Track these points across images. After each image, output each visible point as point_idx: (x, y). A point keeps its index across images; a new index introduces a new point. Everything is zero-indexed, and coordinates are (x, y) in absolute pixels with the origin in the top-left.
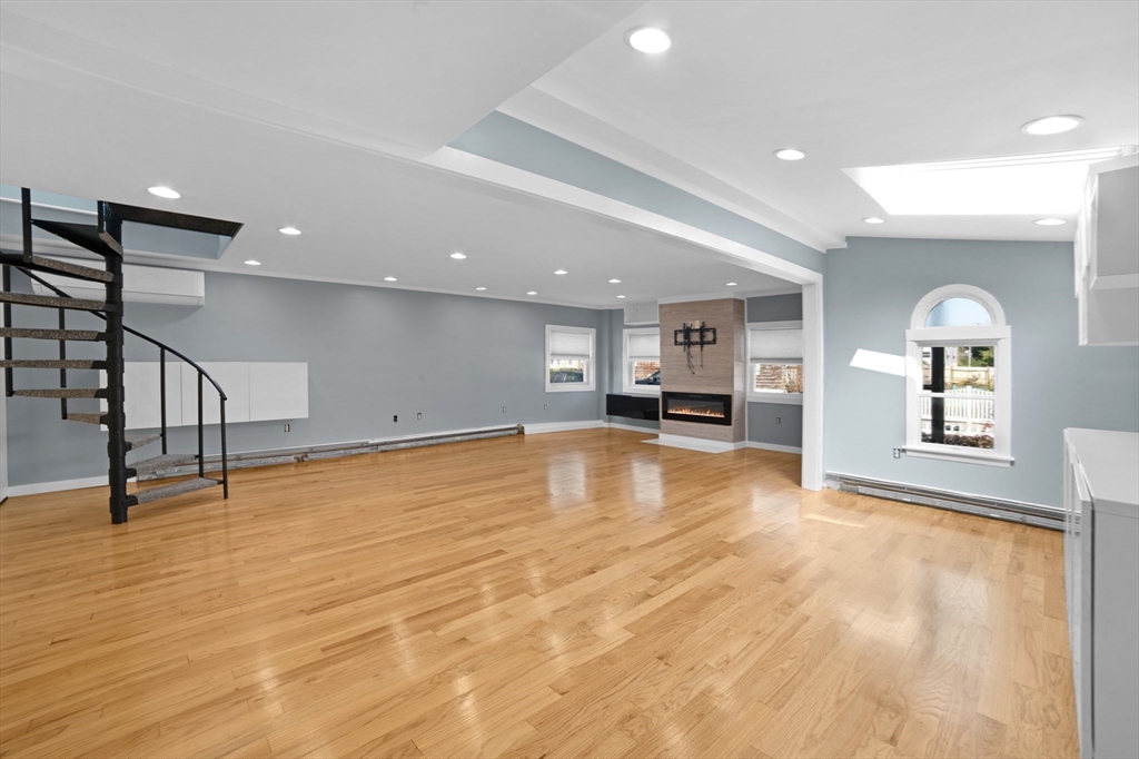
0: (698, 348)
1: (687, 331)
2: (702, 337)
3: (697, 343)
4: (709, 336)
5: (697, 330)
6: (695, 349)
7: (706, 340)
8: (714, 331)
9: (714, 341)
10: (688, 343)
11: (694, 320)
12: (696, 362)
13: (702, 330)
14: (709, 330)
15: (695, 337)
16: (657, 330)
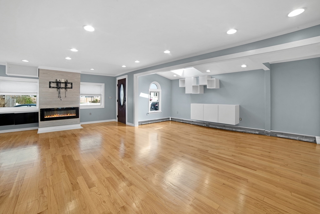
0: (64, 90)
1: (58, 83)
2: (66, 85)
3: (63, 88)
4: (69, 86)
5: (63, 83)
6: (62, 91)
7: (68, 87)
8: (72, 84)
9: (72, 88)
10: (58, 88)
11: (61, 78)
12: (62, 95)
13: (66, 83)
14: (69, 83)
15: (63, 85)
16: (38, 80)
